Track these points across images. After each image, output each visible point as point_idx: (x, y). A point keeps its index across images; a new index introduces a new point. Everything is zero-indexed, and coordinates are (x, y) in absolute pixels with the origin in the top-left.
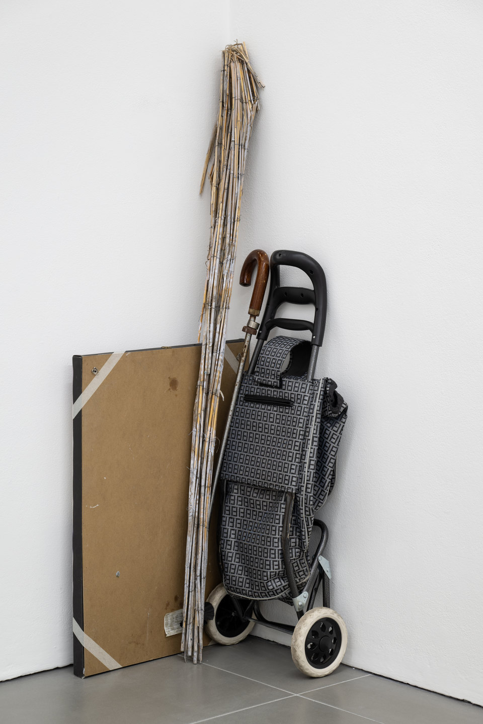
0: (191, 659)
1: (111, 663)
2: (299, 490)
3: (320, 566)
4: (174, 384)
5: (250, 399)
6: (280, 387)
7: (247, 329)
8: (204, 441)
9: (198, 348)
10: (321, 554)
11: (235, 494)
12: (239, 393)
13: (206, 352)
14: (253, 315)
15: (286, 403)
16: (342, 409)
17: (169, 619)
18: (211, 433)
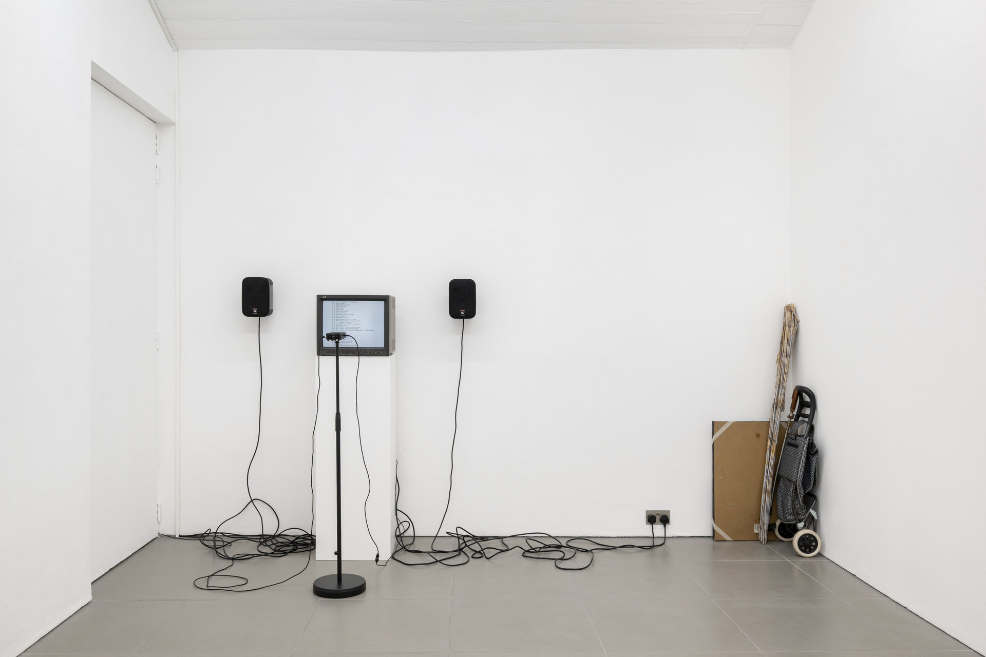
0: (762, 542)
1: (727, 538)
2: (796, 481)
3: (810, 514)
4: (758, 435)
5: (789, 444)
6: (795, 440)
7: (789, 417)
8: (769, 459)
9: (768, 423)
10: (812, 509)
11: (782, 481)
12: (786, 441)
13: (771, 424)
14: (792, 412)
15: (796, 446)
16: (815, 450)
17: (756, 526)
18: (773, 456)
